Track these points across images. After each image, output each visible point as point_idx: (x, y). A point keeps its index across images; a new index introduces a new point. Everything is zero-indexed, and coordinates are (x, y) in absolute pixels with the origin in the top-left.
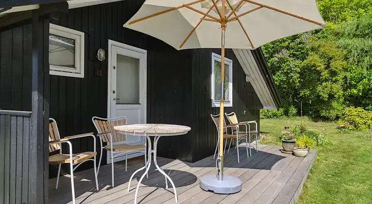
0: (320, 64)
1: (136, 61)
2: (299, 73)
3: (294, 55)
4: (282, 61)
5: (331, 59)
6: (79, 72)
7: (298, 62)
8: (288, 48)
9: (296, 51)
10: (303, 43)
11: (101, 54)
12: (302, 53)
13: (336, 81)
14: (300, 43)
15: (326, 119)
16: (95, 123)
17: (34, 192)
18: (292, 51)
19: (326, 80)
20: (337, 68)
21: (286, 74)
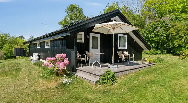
0: (174, 33)
1: (97, 37)
2: (166, 36)
3: (164, 29)
4: (158, 32)
5: (179, 30)
6: (83, 41)
7: (165, 32)
8: (160, 27)
9: (164, 28)
10: (167, 25)
11: (88, 37)
12: (167, 28)
13: (181, 39)
14: (165, 25)
15: (179, 55)
16: (86, 53)
17: (75, 63)
18: (162, 28)
19: (177, 39)
20: (181, 34)
21: (160, 37)
